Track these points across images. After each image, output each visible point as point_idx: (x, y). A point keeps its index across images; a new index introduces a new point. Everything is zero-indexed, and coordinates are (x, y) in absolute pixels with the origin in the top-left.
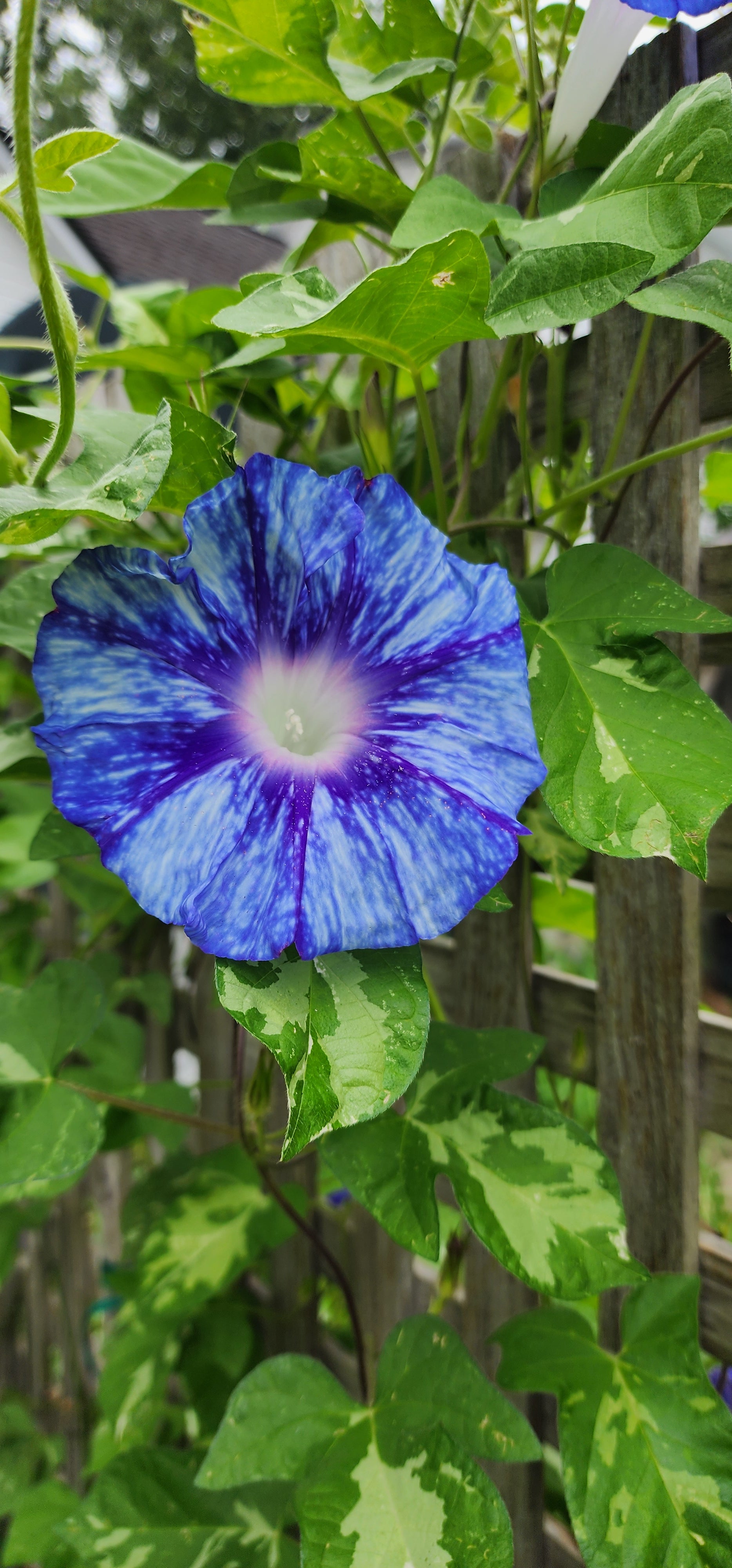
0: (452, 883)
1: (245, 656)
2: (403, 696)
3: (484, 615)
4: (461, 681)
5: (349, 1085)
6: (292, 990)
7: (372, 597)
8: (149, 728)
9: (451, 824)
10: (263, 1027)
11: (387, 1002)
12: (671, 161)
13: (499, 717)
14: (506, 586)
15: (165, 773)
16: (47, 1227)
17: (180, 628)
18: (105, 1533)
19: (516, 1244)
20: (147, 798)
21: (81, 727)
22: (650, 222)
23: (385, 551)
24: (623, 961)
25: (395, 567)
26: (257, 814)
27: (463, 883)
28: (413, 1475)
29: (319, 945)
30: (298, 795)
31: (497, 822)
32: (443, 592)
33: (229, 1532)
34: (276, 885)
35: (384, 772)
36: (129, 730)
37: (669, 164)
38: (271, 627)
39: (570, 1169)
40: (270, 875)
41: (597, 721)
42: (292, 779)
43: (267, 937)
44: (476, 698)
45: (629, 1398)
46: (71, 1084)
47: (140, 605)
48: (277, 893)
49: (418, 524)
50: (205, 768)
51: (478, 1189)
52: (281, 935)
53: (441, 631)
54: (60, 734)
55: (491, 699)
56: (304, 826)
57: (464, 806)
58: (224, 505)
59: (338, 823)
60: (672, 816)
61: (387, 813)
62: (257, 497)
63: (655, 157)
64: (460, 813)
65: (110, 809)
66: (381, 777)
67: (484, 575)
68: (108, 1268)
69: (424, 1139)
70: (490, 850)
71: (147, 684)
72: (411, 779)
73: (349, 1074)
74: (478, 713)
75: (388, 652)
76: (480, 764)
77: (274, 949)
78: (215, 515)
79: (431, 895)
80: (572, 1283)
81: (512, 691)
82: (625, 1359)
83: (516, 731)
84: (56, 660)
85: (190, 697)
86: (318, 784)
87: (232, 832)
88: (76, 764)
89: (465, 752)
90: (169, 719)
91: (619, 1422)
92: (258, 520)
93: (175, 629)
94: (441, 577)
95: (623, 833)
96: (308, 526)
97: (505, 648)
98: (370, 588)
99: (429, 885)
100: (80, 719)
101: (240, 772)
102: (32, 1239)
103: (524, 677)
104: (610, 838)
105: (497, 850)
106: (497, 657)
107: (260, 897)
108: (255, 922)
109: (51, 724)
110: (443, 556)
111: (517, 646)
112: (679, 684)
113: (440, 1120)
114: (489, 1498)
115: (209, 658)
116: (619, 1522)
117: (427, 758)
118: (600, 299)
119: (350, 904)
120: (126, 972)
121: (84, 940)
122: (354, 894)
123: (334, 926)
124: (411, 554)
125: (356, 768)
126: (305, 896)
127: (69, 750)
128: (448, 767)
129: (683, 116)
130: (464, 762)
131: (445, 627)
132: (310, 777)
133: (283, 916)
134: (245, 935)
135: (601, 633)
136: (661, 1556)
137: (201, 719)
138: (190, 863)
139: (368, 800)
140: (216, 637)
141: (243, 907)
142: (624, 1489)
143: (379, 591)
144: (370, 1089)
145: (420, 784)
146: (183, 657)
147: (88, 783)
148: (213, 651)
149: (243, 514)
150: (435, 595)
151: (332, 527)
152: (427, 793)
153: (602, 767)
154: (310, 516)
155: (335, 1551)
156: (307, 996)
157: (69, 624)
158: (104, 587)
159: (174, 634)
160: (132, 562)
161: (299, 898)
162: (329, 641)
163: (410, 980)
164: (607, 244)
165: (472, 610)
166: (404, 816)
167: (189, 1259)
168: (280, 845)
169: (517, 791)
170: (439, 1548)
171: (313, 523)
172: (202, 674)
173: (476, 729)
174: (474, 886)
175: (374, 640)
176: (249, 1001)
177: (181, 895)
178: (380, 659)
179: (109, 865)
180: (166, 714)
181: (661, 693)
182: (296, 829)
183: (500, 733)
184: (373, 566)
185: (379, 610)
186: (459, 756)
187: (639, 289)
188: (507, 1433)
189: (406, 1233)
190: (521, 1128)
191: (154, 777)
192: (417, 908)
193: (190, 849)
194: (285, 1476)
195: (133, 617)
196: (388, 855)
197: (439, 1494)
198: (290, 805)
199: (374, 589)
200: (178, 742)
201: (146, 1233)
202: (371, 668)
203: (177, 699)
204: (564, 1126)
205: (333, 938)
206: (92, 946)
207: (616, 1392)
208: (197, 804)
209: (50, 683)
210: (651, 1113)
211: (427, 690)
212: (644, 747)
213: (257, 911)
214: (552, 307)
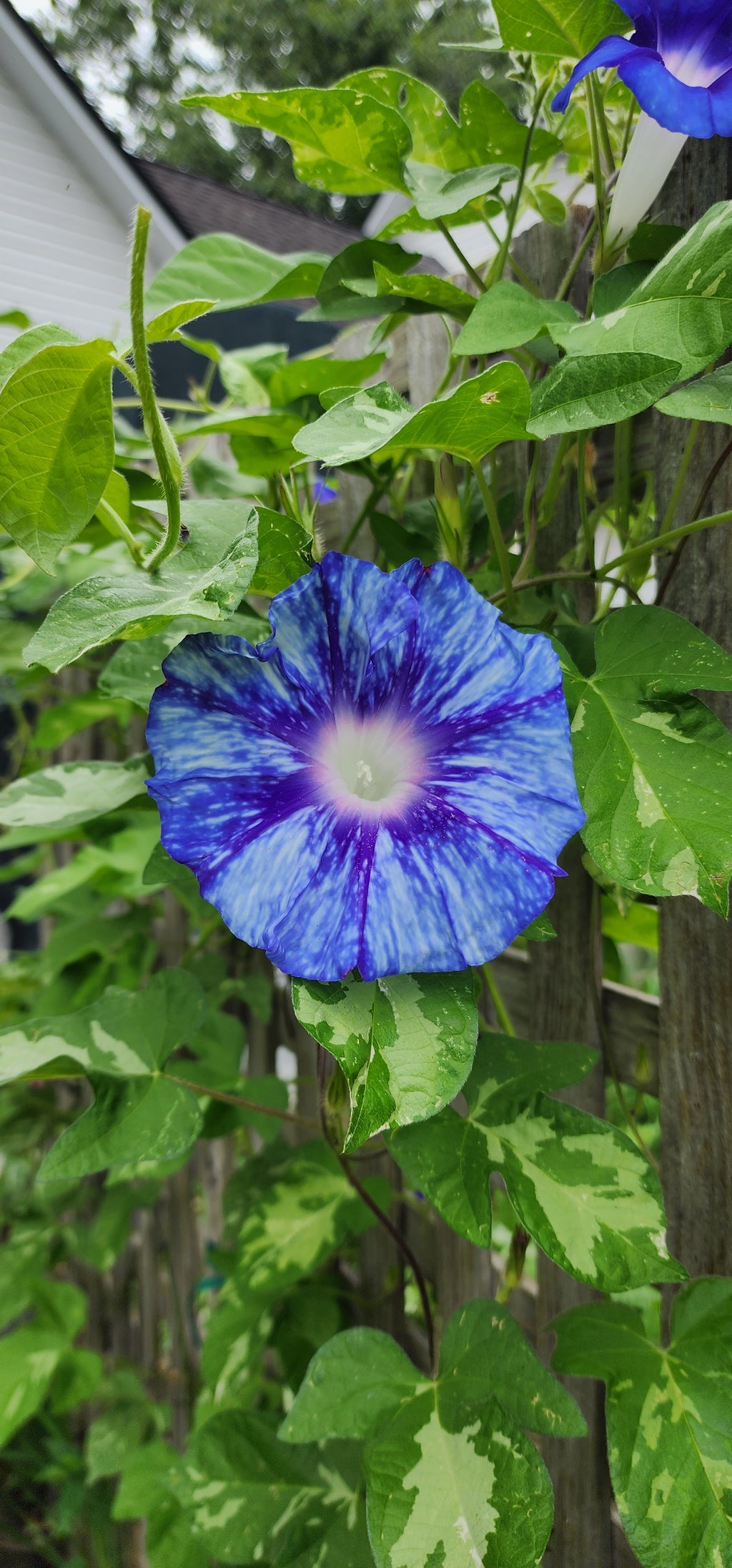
0: (496, 917)
1: (322, 718)
2: (457, 751)
3: (529, 680)
4: (508, 738)
5: (405, 1090)
6: (357, 1006)
7: (432, 665)
8: (240, 781)
9: (495, 865)
10: (331, 1038)
11: (440, 1019)
12: (699, 277)
13: (543, 770)
14: (550, 654)
15: (253, 819)
16: (157, 1208)
17: (267, 696)
18: (203, 1485)
19: (562, 1238)
20: (237, 841)
21: (184, 781)
22: (681, 330)
23: (443, 626)
24: (684, 980)
25: (451, 639)
26: (329, 854)
27: (506, 918)
28: (468, 1441)
29: (379, 969)
30: (363, 838)
31: (536, 865)
32: (494, 660)
33: (313, 1491)
34: (343, 917)
35: (439, 818)
36: (224, 783)
37: (697, 280)
38: (344, 692)
39: (616, 1173)
40: (339, 908)
41: (637, 770)
42: (360, 824)
43: (335, 962)
44: (522, 753)
45: (674, 1389)
46: (176, 1079)
47: (234, 678)
48: (344, 923)
49: (472, 601)
50: (286, 814)
51: (530, 1185)
52: (346, 960)
53: (492, 694)
54: (168, 787)
55: (535, 754)
56: (368, 866)
57: (507, 850)
58: (303, 595)
59: (397, 863)
60: (700, 859)
61: (441, 855)
62: (331, 586)
63: (686, 272)
64: (503, 856)
65: (207, 849)
66: (436, 822)
67: (531, 644)
68: (211, 1247)
69: (484, 1139)
70: (529, 890)
71: (240, 743)
72: (462, 825)
73: (406, 1080)
74: (523, 766)
75: (444, 712)
76: (524, 812)
77: (340, 972)
78: (296, 603)
79: (477, 927)
80: (614, 1276)
81: (554, 747)
82: (672, 1353)
83: (558, 782)
84: (165, 724)
85: (275, 754)
86: (381, 828)
87: (307, 870)
88: (180, 811)
89: (511, 800)
90: (257, 773)
91: (664, 1410)
92: (333, 604)
93: (263, 697)
94: (492, 647)
95: (656, 873)
96: (373, 612)
97: (548, 709)
98: (430, 657)
99: (476, 918)
100: (185, 773)
101: (316, 818)
102: (145, 1218)
103: (566, 734)
104: (644, 877)
105: (535, 890)
106: (540, 717)
107: (330, 926)
108: (326, 948)
109: (160, 777)
110: (495, 628)
111: (560, 707)
112: (713, 737)
113: (499, 1123)
114: (534, 1464)
115: (291, 721)
116: (660, 1502)
117: (476, 807)
118: (633, 401)
119: (407, 933)
120: (231, 973)
121: (196, 940)
122: (410, 925)
123: (392, 953)
124: (466, 627)
125: (415, 814)
126: (367, 927)
127: (175, 800)
128: (494, 815)
129: (711, 236)
130: (509, 810)
131: (495, 691)
132: (375, 822)
133: (348, 944)
134: (317, 959)
135: (642, 690)
136: (698, 1535)
137: (284, 773)
138: (272, 895)
139: (424, 843)
140: (297, 703)
141: (316, 934)
142: (666, 1472)
143: (438, 660)
144: (424, 1095)
145: (469, 830)
146: (269, 721)
147: (191, 826)
148: (295, 715)
149: (320, 600)
150: (487, 662)
151: (393, 614)
152: (475, 838)
153: (638, 813)
154: (374, 604)
155: (396, 1501)
156: (370, 1011)
157: (176, 694)
158: (205, 663)
159: (262, 702)
160: (227, 646)
161: (362, 929)
162: (393, 703)
163: (462, 1000)
164: (640, 354)
165: (519, 675)
166: (455, 857)
167: (282, 1242)
168: (348, 882)
169: (559, 835)
170: (488, 1506)
171: (377, 610)
172: (285, 735)
173: (521, 780)
174: (516, 920)
175: (433, 702)
176: (319, 1015)
177: (264, 923)
178: (438, 718)
179: (206, 897)
180: (255, 769)
181: (697, 744)
182: (360, 868)
183: (543, 784)
184: (432, 639)
185: (437, 676)
186: (505, 805)
187: (667, 394)
188: (556, 1411)
189: (462, 1222)
190: (572, 1134)
191: (243, 823)
192: (466, 939)
193: (273, 884)
194: (356, 1435)
195: (228, 689)
196: (441, 892)
197: (490, 1459)
198: (356, 847)
199: (433, 659)
200: (264, 792)
201: (245, 1216)
202: (429, 726)
203: (263, 756)
204: (611, 1134)
205: (391, 962)
206: (202, 946)
207: (662, 1384)
208: (279, 846)
209: (160, 743)
210: (709, 1125)
211: (478, 746)
212: (678, 794)
213: (327, 938)
214: (592, 408)
